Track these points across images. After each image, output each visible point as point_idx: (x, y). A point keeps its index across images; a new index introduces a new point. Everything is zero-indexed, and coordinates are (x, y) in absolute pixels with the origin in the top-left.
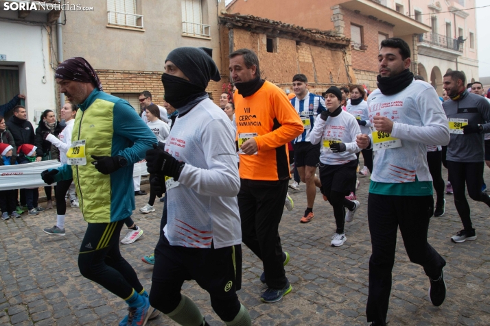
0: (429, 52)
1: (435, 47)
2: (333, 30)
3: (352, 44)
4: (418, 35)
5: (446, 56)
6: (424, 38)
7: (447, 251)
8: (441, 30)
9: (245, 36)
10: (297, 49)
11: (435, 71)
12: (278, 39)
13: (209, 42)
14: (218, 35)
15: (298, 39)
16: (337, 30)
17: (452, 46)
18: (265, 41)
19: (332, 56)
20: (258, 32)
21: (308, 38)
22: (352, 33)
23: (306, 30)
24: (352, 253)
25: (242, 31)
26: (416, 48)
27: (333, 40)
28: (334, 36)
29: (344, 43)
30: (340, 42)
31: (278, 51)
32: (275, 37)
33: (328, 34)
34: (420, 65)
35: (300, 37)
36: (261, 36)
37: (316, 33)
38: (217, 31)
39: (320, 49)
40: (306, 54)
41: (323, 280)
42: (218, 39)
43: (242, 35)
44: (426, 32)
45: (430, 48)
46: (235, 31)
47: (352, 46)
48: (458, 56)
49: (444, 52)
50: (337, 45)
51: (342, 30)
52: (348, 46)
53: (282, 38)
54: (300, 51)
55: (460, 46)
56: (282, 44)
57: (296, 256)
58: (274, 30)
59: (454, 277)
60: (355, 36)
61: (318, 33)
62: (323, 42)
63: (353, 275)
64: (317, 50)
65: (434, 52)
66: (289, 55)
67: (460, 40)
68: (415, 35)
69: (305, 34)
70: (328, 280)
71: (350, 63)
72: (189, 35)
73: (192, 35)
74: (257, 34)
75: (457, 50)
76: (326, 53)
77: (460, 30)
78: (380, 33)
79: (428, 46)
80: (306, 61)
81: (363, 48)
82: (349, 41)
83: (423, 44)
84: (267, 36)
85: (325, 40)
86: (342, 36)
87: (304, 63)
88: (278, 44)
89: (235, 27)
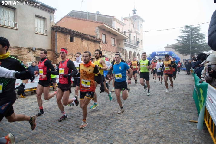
0: (128, 46)
1: (130, 44)
2: (95, 35)
3: (102, 41)
4: (125, 39)
5: (133, 47)
6: (127, 40)
7: (133, 114)
8: (132, 38)
9: (62, 35)
10: (82, 42)
11: (130, 52)
12: (75, 37)
13: (47, 36)
14: (51, 34)
15: (82, 38)
16: (97, 35)
17: (135, 44)
18: (69, 38)
19: (95, 45)
20: (67, 34)
21: (86, 38)
22: (102, 37)
23: (85, 35)
24: (101, 118)
25: (61, 33)
26: (124, 44)
27: (95, 39)
28: (96, 38)
29: (99, 40)
30: (98, 40)
31: (75, 42)
32: (73, 37)
33: (93, 37)
34: (125, 50)
35: (83, 37)
36: (68, 35)
37: (89, 36)
38: (50, 32)
39: (90, 42)
40: (85, 43)
41: (89, 129)
42: (51, 36)
43: (60, 35)
44: (127, 38)
45: (129, 44)
46: (58, 33)
47: (102, 42)
48: (137, 47)
49: (132, 45)
50: (97, 41)
51: (99, 36)
52: (101, 41)
53: (76, 37)
54: (83, 42)
55: (138, 44)
56: (76, 39)
57: (79, 121)
58: (73, 34)
59: (135, 123)
60: (103, 38)
61: (90, 36)
62: (92, 40)
63: (101, 126)
64: (89, 42)
65: (130, 46)
66: (79, 44)
67: (138, 42)
68: (124, 39)
69: (85, 36)
70: (91, 129)
71: (101, 48)
72: (38, 33)
73: (40, 33)
74: (67, 35)
75: (137, 45)
76: (93, 44)
77: (138, 39)
78: (112, 38)
79: (128, 43)
80: (85, 46)
81: (106, 43)
82: (101, 40)
83: (126, 43)
84: (71, 36)
85: (92, 39)
86: (99, 38)
87: (84, 47)
88: (75, 39)
89: (58, 31)
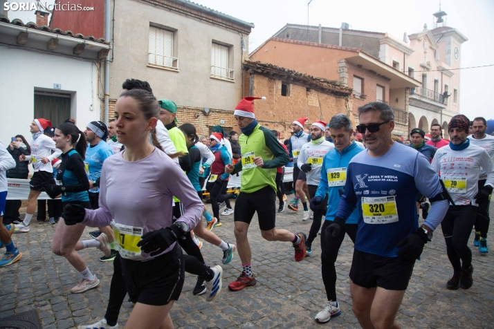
0: (419, 104)
1: (423, 100)
2: (338, 80)
3: (354, 93)
4: (410, 88)
5: (432, 108)
6: (415, 91)
7: (422, 273)
8: (430, 85)
9: (264, 81)
10: (307, 95)
11: (423, 120)
12: (291, 85)
13: (233, 84)
14: (241, 78)
15: (308, 87)
16: (342, 80)
17: (438, 100)
18: (280, 86)
19: (337, 102)
20: (274, 78)
21: (317, 85)
22: (354, 84)
23: (315, 79)
24: (342, 270)
25: (262, 77)
26: (407, 99)
27: (338, 89)
28: (339, 86)
29: (347, 92)
30: (344, 91)
31: (291, 95)
32: (289, 84)
33: (334, 83)
34: (410, 114)
35: (310, 84)
36: (277, 81)
37: (323, 82)
38: (240, 76)
39: (326, 96)
40: (314, 99)
41: (316, 291)
42: (241, 82)
43: (261, 80)
44: (417, 86)
45: (420, 101)
46: (255, 76)
47: (354, 95)
48: (443, 108)
49: (431, 104)
50: (341, 93)
51: (346, 81)
52: (350, 94)
53: (295, 84)
54: (309, 96)
55: (445, 100)
56: (294, 90)
57: (295, 270)
58: (289, 77)
59: (427, 295)
60: (356, 86)
61: (325, 82)
62: (329, 90)
63: (341, 288)
64: (324, 96)
65: (423, 104)
66: (299, 100)
67: (445, 95)
68: (408, 88)
69: (315, 82)
70: (320, 291)
71: (351, 109)
72: (216, 77)
73: (219, 78)
74: (274, 80)
75: (443, 103)
76: (331, 100)
77: (446, 86)
78: (378, 85)
79: (418, 98)
80: (314, 105)
81: (363, 97)
82: (351, 90)
83: (414, 97)
84: (283, 82)
85: (331, 88)
86: (346, 86)
87: (312, 107)
88: (291, 89)
89: (255, 73)
